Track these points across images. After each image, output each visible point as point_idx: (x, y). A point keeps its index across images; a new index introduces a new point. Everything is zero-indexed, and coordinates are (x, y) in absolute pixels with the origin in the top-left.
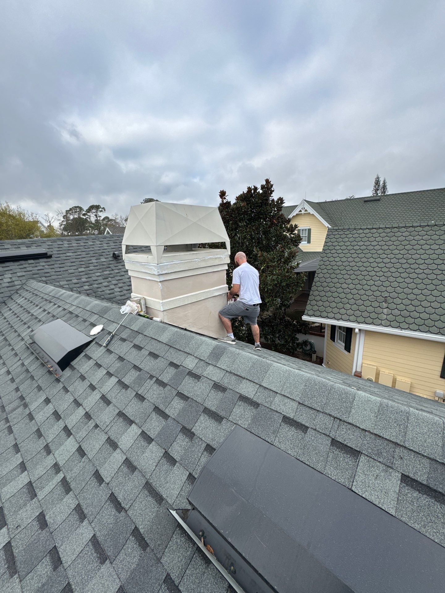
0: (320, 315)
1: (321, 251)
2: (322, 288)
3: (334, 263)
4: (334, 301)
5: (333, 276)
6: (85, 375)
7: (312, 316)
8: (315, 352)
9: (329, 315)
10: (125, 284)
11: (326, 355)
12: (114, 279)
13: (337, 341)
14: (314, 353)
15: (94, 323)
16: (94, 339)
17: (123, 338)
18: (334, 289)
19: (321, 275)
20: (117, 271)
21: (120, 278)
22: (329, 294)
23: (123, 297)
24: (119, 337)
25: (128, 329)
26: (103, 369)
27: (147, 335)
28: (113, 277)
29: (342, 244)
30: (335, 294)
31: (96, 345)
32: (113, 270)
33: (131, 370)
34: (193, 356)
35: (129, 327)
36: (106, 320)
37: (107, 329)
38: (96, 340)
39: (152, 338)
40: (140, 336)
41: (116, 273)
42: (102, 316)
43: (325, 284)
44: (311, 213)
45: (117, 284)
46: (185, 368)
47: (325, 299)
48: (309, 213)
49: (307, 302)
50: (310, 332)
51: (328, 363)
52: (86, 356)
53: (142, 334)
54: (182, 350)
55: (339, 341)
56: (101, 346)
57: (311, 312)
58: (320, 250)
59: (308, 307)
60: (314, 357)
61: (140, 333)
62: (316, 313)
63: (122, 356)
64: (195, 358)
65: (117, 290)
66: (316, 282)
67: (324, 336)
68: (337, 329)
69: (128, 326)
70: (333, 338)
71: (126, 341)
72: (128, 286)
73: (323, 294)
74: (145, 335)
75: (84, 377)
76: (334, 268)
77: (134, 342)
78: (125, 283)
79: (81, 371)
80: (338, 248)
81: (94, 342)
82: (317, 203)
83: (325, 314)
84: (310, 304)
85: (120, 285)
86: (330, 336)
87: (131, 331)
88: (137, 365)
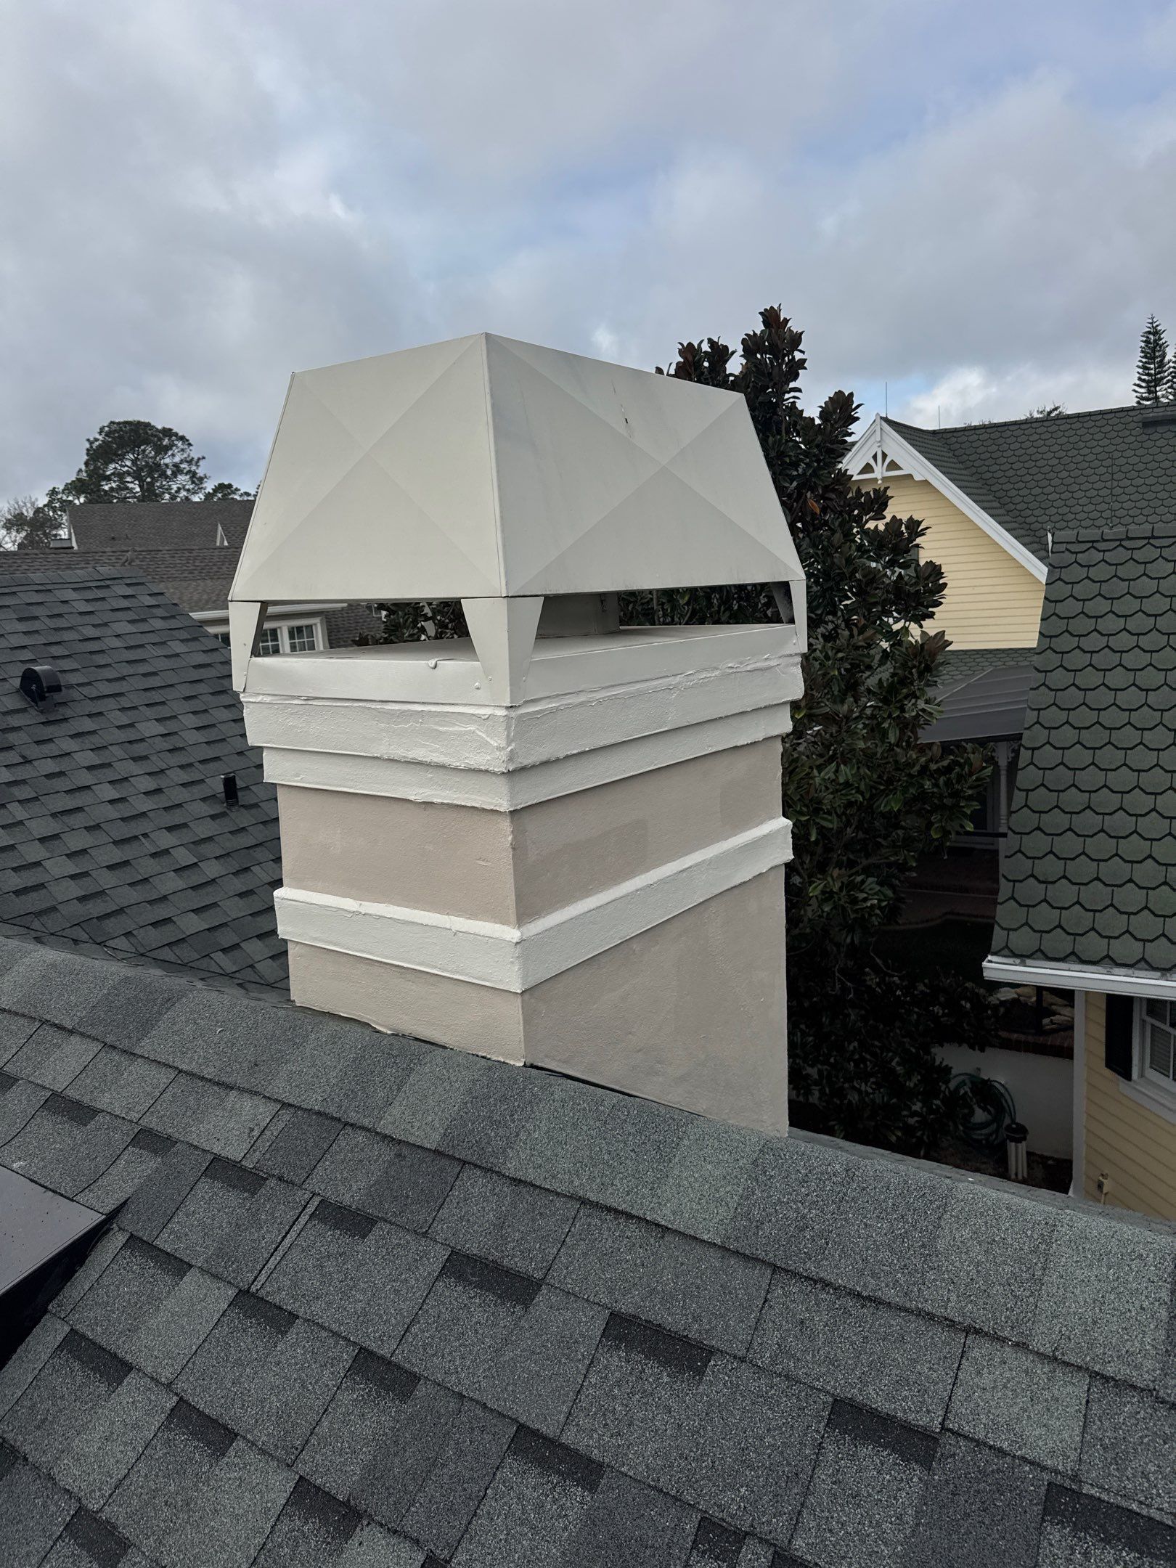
0: (1073, 953)
1: (1034, 644)
2: (1061, 820)
3: (1105, 697)
4: (1131, 881)
5: (1109, 757)
6: (116, 1513)
7: (1029, 957)
8: (1020, 1133)
9: (1117, 949)
10: (102, 838)
11: (1089, 1146)
12: (36, 808)
13: (1142, 1075)
14: (1018, 1141)
15: (73, 1094)
16: (112, 1216)
17: (340, 1208)
18: (1121, 823)
19: (1048, 756)
20: (50, 766)
21: (69, 802)
22: (1101, 846)
23: (97, 908)
24: (302, 1196)
25: (361, 1137)
26: (252, 1457)
27: (531, 1175)
28: (29, 800)
29: (1129, 605)
30: (1135, 847)
31: (136, 1262)
32: (27, 761)
33: (505, 1473)
34: (1021, 1346)
35: (366, 1122)
36: (164, 1077)
37: (193, 1139)
38: (126, 1219)
39: (584, 1202)
40: (476, 1184)
41: (48, 776)
42: (125, 1044)
43: (1074, 799)
44: (917, 478)
45: (56, 837)
46: (1001, 1452)
47: (1083, 869)
48: (910, 476)
49: (996, 892)
50: (1003, 1034)
51: (1100, 1186)
52: (76, 1344)
53: (488, 1170)
54: (890, 1294)
55: (1152, 1074)
56: (178, 1266)
57: (1022, 939)
58: (1031, 640)
59: (1006, 914)
60: (1017, 1154)
61: (464, 1163)
62: (1048, 942)
63: (385, 1352)
64: (1042, 1370)
65: (59, 867)
66: (1027, 791)
67: (1066, 1053)
68: (1138, 1015)
69: (353, 1117)
70: (1119, 1061)
71: (376, 1231)
72: (115, 843)
73: (1069, 844)
74: (517, 1182)
75: (109, 1529)
76: (1106, 718)
77: (442, 1230)
78: (97, 827)
79: (70, 1474)
80: (1111, 624)
81: (116, 1240)
82: (934, 432)
83: (1094, 945)
84: (1012, 898)
85: (75, 842)
86: (1101, 1051)
87: (388, 1153)
88: (549, 1429)
